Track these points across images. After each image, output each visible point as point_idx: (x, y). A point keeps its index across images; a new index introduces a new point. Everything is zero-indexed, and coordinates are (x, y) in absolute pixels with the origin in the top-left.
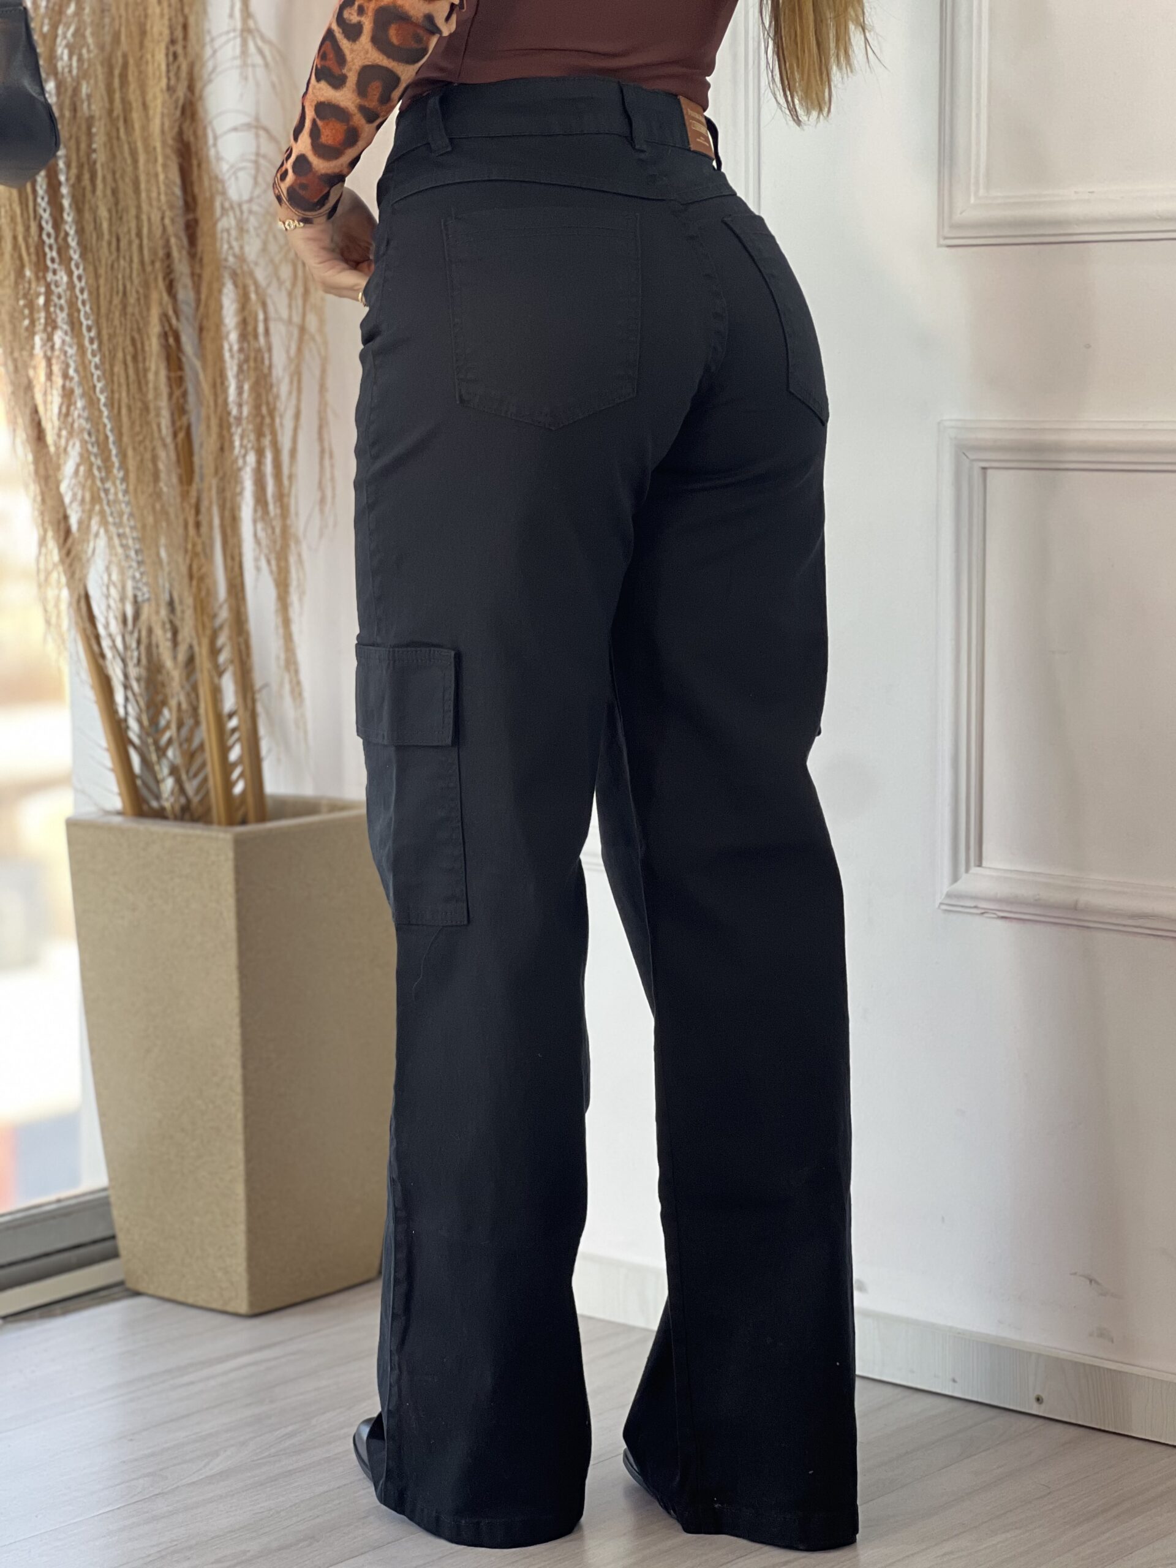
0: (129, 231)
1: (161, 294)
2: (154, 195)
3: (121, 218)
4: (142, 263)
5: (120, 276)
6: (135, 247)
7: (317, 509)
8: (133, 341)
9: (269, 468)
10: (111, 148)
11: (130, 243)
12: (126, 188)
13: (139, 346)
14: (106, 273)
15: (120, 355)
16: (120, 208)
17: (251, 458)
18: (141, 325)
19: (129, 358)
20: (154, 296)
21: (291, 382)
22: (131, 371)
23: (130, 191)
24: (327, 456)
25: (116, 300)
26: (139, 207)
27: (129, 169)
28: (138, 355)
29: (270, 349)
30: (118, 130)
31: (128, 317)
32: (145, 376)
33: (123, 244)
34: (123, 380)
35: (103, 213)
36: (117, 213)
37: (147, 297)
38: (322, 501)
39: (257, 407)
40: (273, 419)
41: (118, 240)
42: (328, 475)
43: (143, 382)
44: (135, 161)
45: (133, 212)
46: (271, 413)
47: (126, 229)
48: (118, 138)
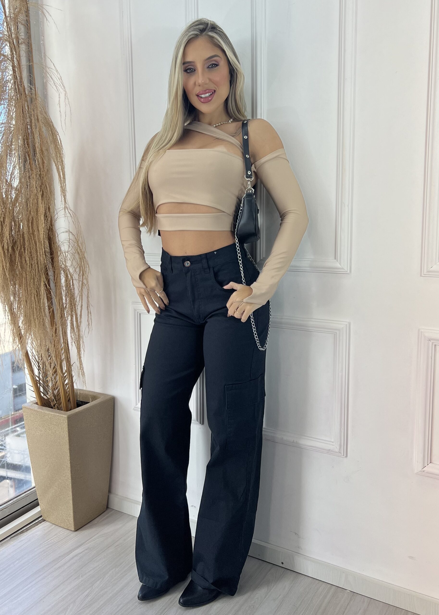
0: (35, 263)
1: (44, 279)
2: (41, 254)
3: (32, 260)
4: (39, 271)
5: (33, 275)
6: (36, 267)
7: (87, 327)
8: (37, 291)
9: (74, 320)
10: (29, 241)
11: (35, 266)
12: (33, 251)
13: (38, 293)
14: (29, 274)
15: (33, 295)
16: (32, 257)
17: (69, 318)
18: (39, 287)
19: (35, 296)
20: (42, 279)
21: (80, 297)
22: (36, 299)
23: (35, 252)
24: (90, 313)
25: (32, 281)
26: (37, 256)
27: (34, 247)
28: (38, 294)
29: (74, 289)
30: (31, 237)
31: (35, 285)
32: (40, 300)
33: (33, 266)
34: (34, 302)
35: (27, 259)
36: (31, 258)
37: (40, 279)
38: (89, 324)
39: (71, 304)
40: (75, 307)
41: (32, 265)
42: (90, 318)
43: (39, 301)
44: (36, 244)
45: (36, 258)
46: (75, 305)
47: (34, 262)
48: (31, 239)
